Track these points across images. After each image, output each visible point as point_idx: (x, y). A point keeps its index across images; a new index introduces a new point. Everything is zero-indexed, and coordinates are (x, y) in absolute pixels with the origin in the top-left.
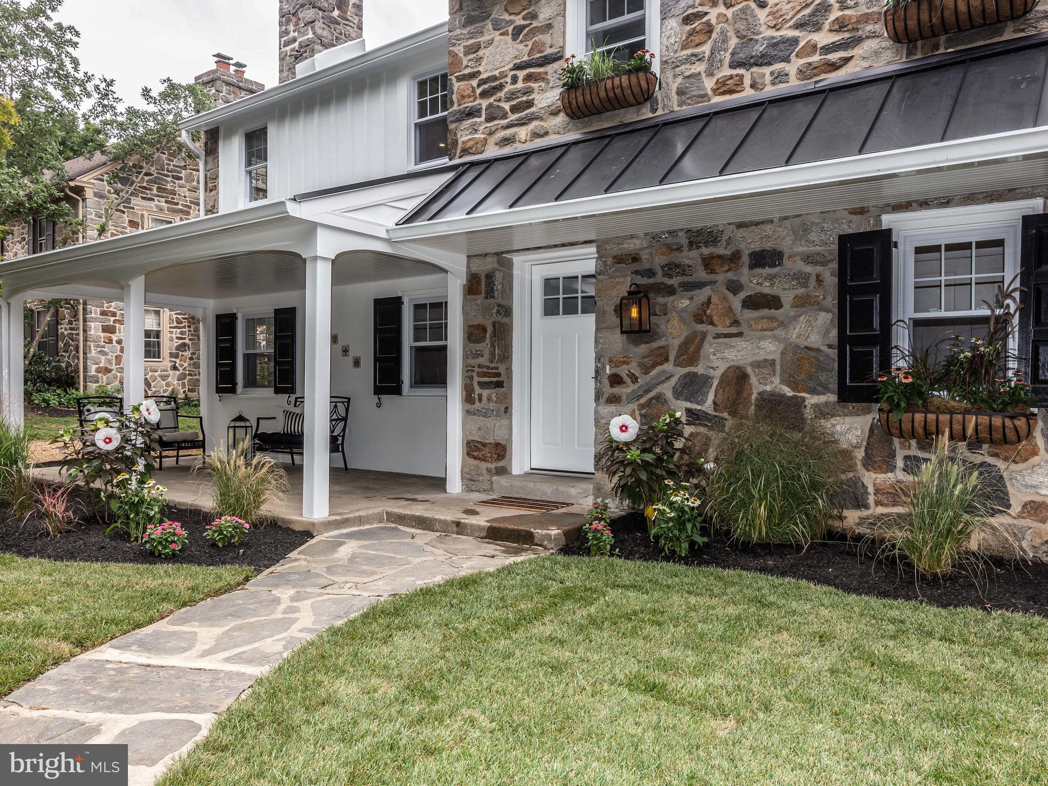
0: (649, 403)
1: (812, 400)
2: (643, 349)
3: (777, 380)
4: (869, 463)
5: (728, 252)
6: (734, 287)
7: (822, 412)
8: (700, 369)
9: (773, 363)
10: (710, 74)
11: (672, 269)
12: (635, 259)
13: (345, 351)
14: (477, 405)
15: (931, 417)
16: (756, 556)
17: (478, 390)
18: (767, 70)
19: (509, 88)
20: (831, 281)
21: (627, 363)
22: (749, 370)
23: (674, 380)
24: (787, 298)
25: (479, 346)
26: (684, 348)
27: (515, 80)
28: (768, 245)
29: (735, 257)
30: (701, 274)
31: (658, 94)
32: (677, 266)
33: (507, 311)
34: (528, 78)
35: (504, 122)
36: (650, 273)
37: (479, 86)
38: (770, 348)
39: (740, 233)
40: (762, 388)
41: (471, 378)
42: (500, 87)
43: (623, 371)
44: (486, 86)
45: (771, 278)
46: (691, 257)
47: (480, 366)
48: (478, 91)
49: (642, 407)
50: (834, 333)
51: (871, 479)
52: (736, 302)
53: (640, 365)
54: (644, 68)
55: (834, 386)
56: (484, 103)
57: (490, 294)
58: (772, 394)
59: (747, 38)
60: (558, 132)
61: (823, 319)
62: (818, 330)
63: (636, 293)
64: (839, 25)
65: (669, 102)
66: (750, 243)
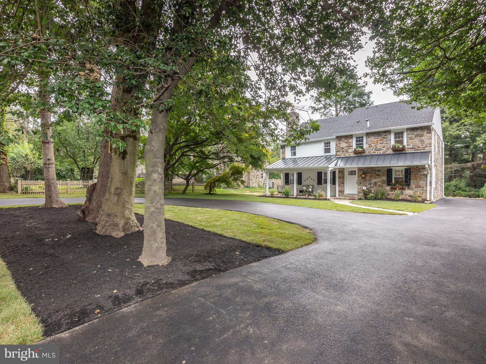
0: (365, 186)
1: (384, 185)
2: (363, 180)
3: (380, 183)
4: (390, 191)
6: (375, 173)
7: (385, 186)
8: (371, 182)
9: (380, 181)
10: (372, 151)
11: (367, 171)
13: (312, 179)
14: (340, 186)
15: (396, 187)
16: (380, 199)
17: (340, 184)
18: (379, 151)
20: (386, 173)
22: (377, 182)
23: (368, 183)
24: (381, 175)
25: (341, 179)
26: (369, 180)
27: (346, 148)
28: (379, 169)
29: (375, 170)
30: (371, 172)
31: (365, 152)
33: (344, 175)
34: (348, 148)
35: (344, 153)
36: (364, 172)
37: (340, 148)
42: (344, 149)
43: (361, 182)
44: (342, 148)
45: (379, 173)
46: (370, 170)
47: (341, 181)
51: (390, 193)
52: (375, 175)
54: (364, 150)
55: (386, 184)
56: (341, 150)
57: (342, 173)
58: (380, 185)
59: (376, 148)
60: (352, 155)
61: (385, 177)
62: (385, 178)
63: (363, 174)
64: (387, 148)
65: (367, 153)
66: (377, 169)
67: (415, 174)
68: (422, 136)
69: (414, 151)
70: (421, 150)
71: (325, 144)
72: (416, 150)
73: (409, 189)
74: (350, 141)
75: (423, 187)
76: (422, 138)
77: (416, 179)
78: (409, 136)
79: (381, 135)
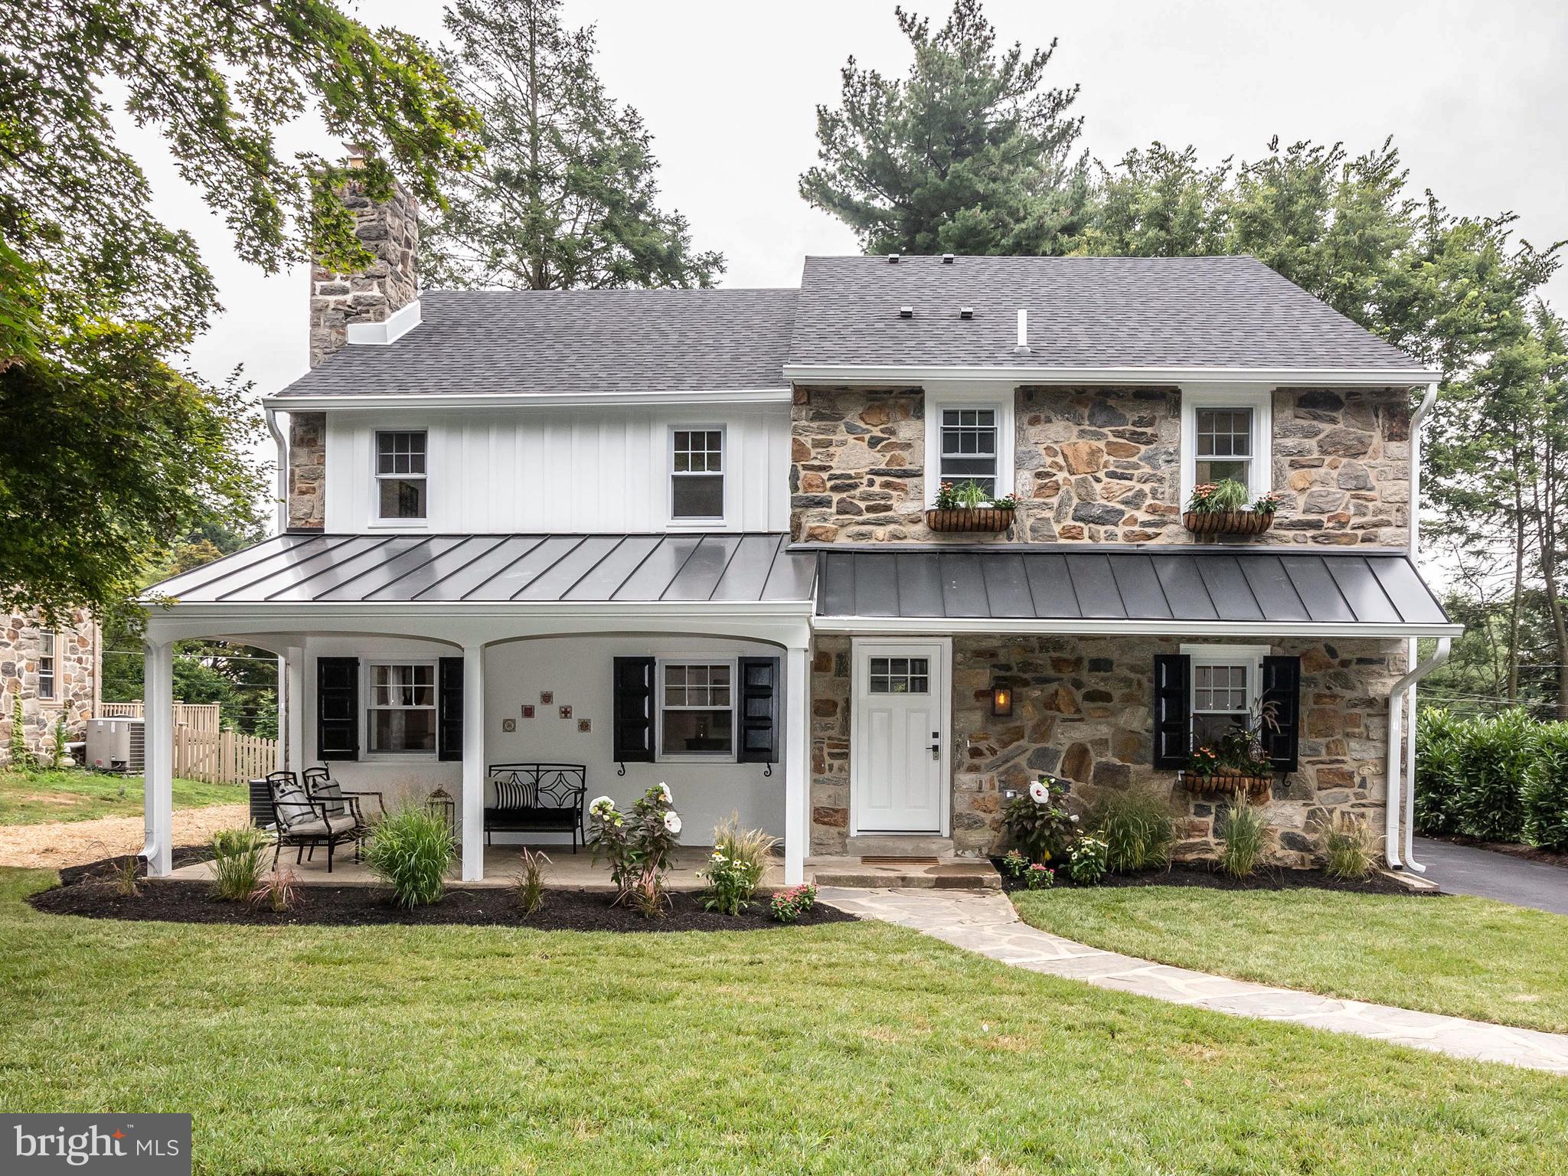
0: (1006, 772)
1: (1136, 768)
2: (999, 728)
3: (1110, 754)
4: (1174, 808)
5: (1072, 657)
6: (1078, 684)
7: (1143, 779)
8: (1050, 745)
9: (1106, 741)
10: (1058, 522)
11: (1026, 666)
12: (993, 654)
13: (566, 713)
14: (827, 774)
15: (1222, 779)
16: (1136, 878)
17: (828, 760)
18: (1102, 529)
19: (862, 489)
20: (1149, 685)
21: (986, 739)
22: (1089, 746)
23: (1028, 754)
24: (1117, 694)
25: (830, 720)
26: (1036, 728)
27: (871, 483)
28: (1102, 656)
29: (1078, 662)
30: (1051, 672)
31: (1013, 525)
32: (1030, 664)
33: (850, 687)
34: (887, 485)
35: (860, 518)
36: (1008, 668)
37: (829, 479)
38: (1104, 730)
39: (1082, 645)
40: (1099, 759)
41: (821, 749)
42: (855, 486)
43: (983, 745)
44: (838, 482)
45: (1103, 679)
46: (1042, 659)
47: (829, 738)
48: (829, 484)
49: (1001, 774)
50: (1150, 721)
51: (1175, 821)
52: (1078, 695)
53: (998, 741)
54: (1004, 508)
55: (1151, 758)
56: (836, 497)
57: (837, 667)
58: (1107, 764)
59: (1086, 501)
60: (918, 538)
61: (1143, 711)
62: (1138, 719)
63: (1002, 683)
64: (1152, 509)
65: (1023, 535)
66: (1090, 652)
67: (1318, 698)
68: (1357, 451)
69: (1312, 547)
70: (1353, 539)
71: (680, 440)
72: (1328, 538)
73: (1283, 793)
74: (906, 430)
75: (1363, 784)
76: (1361, 462)
77: (1327, 732)
78: (1290, 442)
79: (1116, 418)
